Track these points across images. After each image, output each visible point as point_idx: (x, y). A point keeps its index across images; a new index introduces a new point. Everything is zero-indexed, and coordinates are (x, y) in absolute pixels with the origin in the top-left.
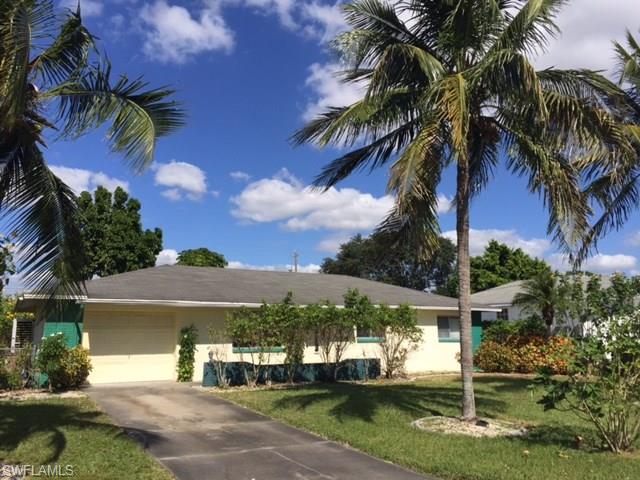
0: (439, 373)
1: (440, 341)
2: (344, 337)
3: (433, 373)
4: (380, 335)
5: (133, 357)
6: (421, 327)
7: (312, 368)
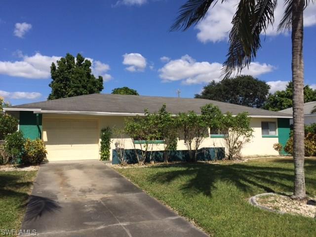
0: (263, 157)
1: (263, 137)
2: (201, 133)
3: (258, 156)
4: (225, 133)
5: (73, 145)
6: (252, 128)
7: (181, 153)
